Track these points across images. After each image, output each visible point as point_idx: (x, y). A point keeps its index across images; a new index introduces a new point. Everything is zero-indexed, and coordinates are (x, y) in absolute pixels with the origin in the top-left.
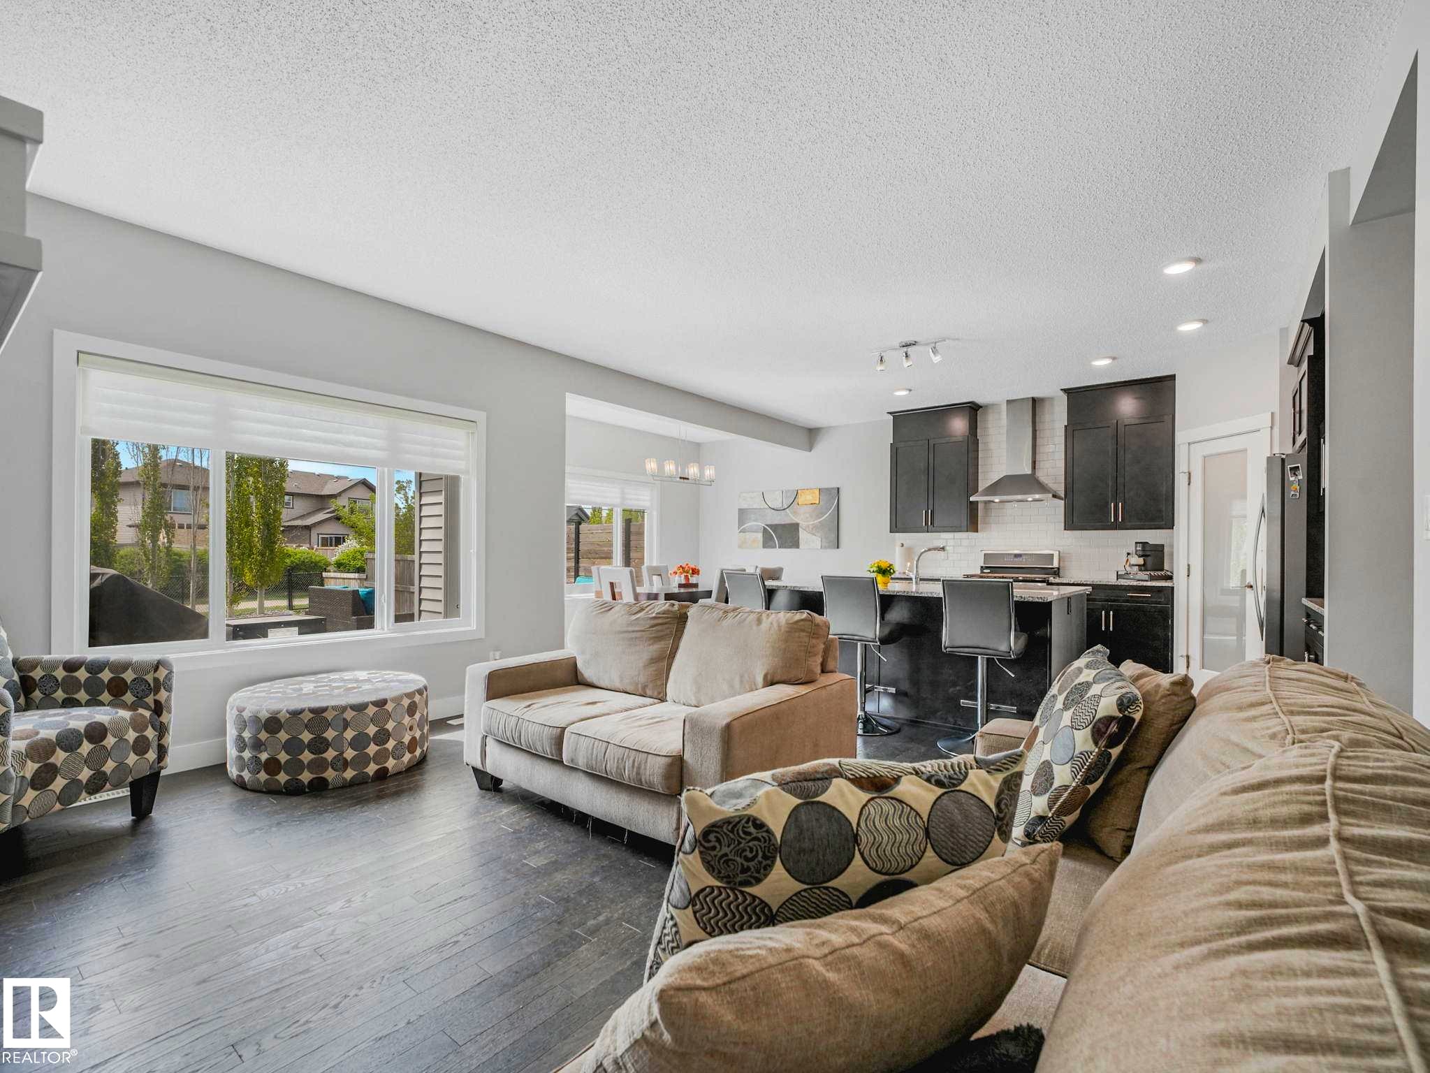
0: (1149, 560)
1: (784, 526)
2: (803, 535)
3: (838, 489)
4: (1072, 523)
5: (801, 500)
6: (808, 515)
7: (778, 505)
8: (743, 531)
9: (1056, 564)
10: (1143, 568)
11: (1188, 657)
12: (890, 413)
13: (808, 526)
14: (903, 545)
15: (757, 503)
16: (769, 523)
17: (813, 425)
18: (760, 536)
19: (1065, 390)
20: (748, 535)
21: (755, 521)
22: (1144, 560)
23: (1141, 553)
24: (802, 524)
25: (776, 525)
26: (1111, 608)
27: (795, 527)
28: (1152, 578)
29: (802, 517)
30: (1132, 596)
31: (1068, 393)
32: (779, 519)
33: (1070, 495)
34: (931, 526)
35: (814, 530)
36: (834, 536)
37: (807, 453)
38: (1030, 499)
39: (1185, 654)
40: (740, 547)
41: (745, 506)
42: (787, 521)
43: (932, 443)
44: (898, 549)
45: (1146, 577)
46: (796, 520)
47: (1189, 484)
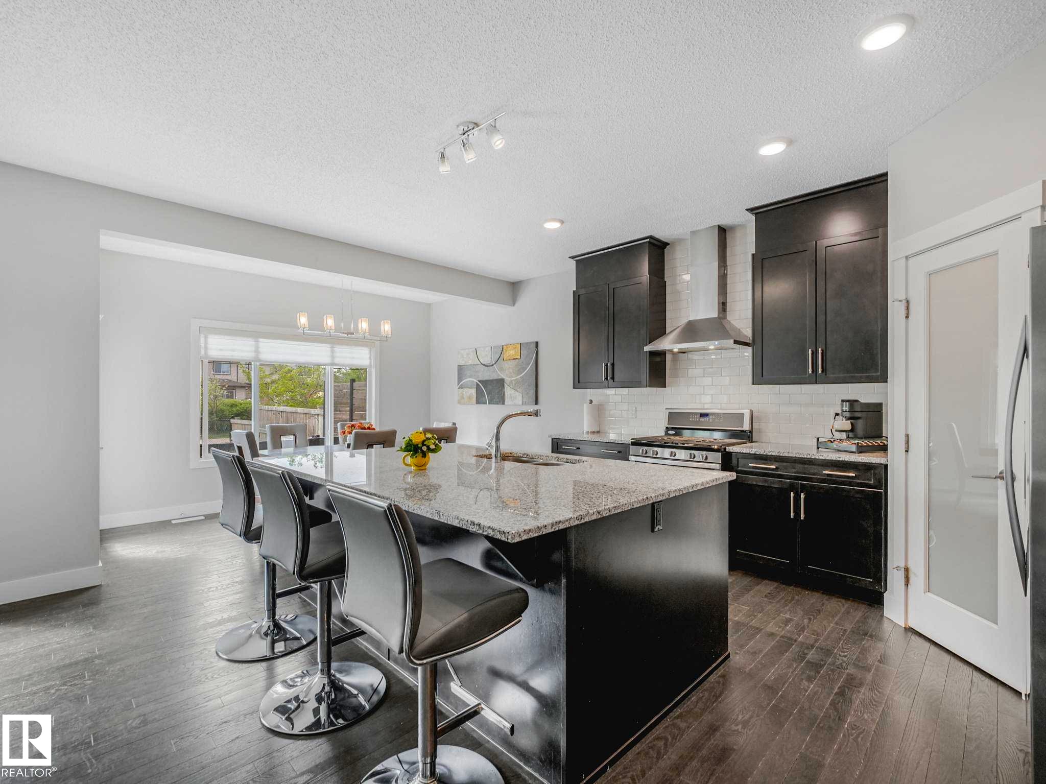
0: (860, 424)
1: (492, 381)
2: (508, 391)
3: (537, 343)
4: (760, 376)
5: (506, 355)
6: (511, 371)
7: (486, 361)
8: (461, 387)
9: (746, 427)
10: (851, 435)
11: (907, 570)
12: (573, 257)
13: (511, 381)
14: (591, 402)
15: (471, 360)
16: (481, 379)
17: (513, 277)
18: (473, 392)
19: (750, 210)
20: (466, 390)
21: (470, 377)
22: (852, 424)
23: (848, 415)
24: (507, 380)
25: (486, 381)
26: (803, 488)
27: (501, 383)
28: (861, 450)
29: (507, 372)
30: (828, 475)
31: (756, 214)
32: (487, 375)
33: (758, 341)
34: (611, 379)
35: (516, 386)
36: (533, 392)
37: (510, 309)
38: (712, 347)
39: (902, 565)
40: (459, 402)
41: (462, 363)
42: (496, 377)
43: (611, 287)
44: (586, 406)
45: (854, 448)
46: (502, 376)
47: (907, 317)
